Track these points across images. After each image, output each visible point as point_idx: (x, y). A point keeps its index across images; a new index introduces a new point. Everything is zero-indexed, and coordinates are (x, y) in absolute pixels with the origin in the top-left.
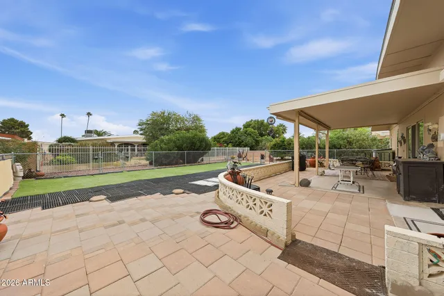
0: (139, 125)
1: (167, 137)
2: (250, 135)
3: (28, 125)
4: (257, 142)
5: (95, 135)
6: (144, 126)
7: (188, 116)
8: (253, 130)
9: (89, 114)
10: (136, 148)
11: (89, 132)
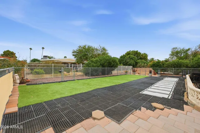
0: (73, 53)
1: (95, 59)
2: (132, 59)
3: (15, 54)
4: (137, 63)
5: (48, 58)
6: (75, 54)
7: (99, 48)
8: (133, 56)
9: (43, 48)
10: (69, 65)
11: (45, 57)
